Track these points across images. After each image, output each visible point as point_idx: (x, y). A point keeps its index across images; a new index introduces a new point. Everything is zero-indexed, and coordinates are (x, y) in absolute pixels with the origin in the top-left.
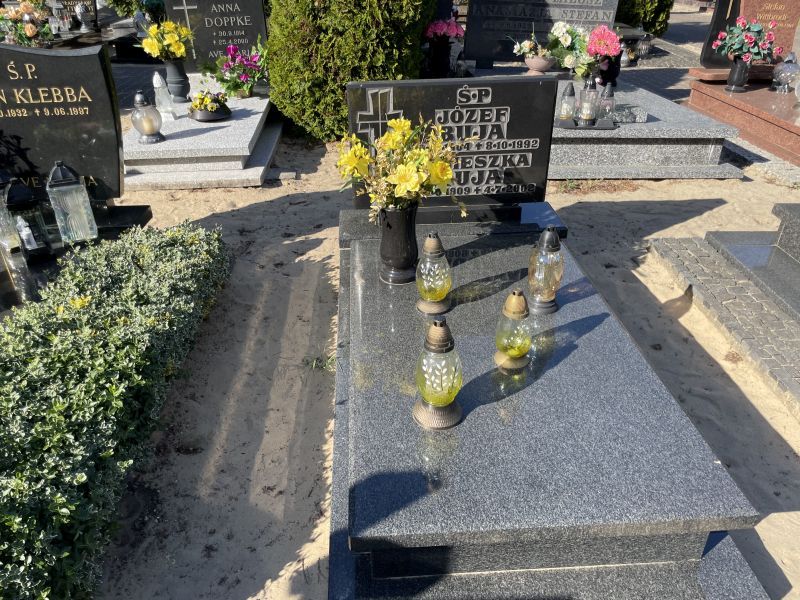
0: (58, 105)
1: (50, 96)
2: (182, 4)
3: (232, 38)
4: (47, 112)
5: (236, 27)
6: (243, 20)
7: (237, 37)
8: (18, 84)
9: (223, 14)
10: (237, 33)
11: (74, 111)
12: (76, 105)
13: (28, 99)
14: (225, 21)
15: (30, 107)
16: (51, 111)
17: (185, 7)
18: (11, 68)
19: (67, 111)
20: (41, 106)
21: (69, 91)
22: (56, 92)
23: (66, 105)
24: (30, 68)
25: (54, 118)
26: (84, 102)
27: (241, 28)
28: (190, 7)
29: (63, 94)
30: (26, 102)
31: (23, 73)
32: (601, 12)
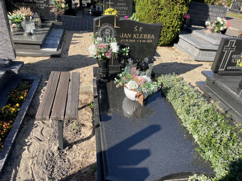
0: (144, 39)
1: (143, 37)
2: (109, 2)
3: (122, 13)
4: (141, 41)
5: (123, 10)
6: (126, 8)
7: (123, 13)
8: (135, 33)
9: (120, 6)
10: (124, 12)
11: (148, 41)
12: (149, 40)
13: (137, 37)
14: (120, 8)
15: (136, 39)
16: (142, 41)
17: (110, 3)
18: (136, 28)
19: (146, 41)
20: (139, 39)
21: (149, 36)
22: (145, 36)
23: (146, 40)
24: (141, 28)
25: (142, 43)
26: (152, 39)
27: (125, 10)
28: (111, 3)
29: (147, 36)
30: (136, 38)
31: (138, 29)
32: (222, 14)
